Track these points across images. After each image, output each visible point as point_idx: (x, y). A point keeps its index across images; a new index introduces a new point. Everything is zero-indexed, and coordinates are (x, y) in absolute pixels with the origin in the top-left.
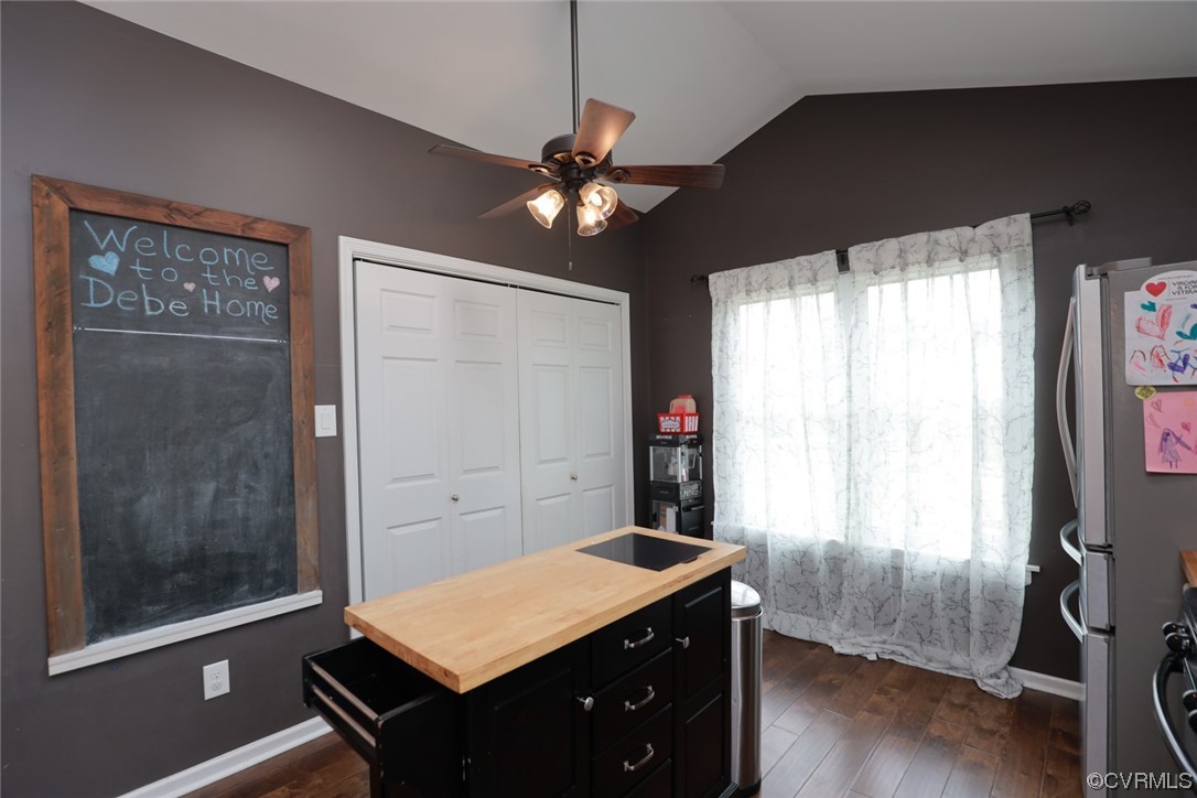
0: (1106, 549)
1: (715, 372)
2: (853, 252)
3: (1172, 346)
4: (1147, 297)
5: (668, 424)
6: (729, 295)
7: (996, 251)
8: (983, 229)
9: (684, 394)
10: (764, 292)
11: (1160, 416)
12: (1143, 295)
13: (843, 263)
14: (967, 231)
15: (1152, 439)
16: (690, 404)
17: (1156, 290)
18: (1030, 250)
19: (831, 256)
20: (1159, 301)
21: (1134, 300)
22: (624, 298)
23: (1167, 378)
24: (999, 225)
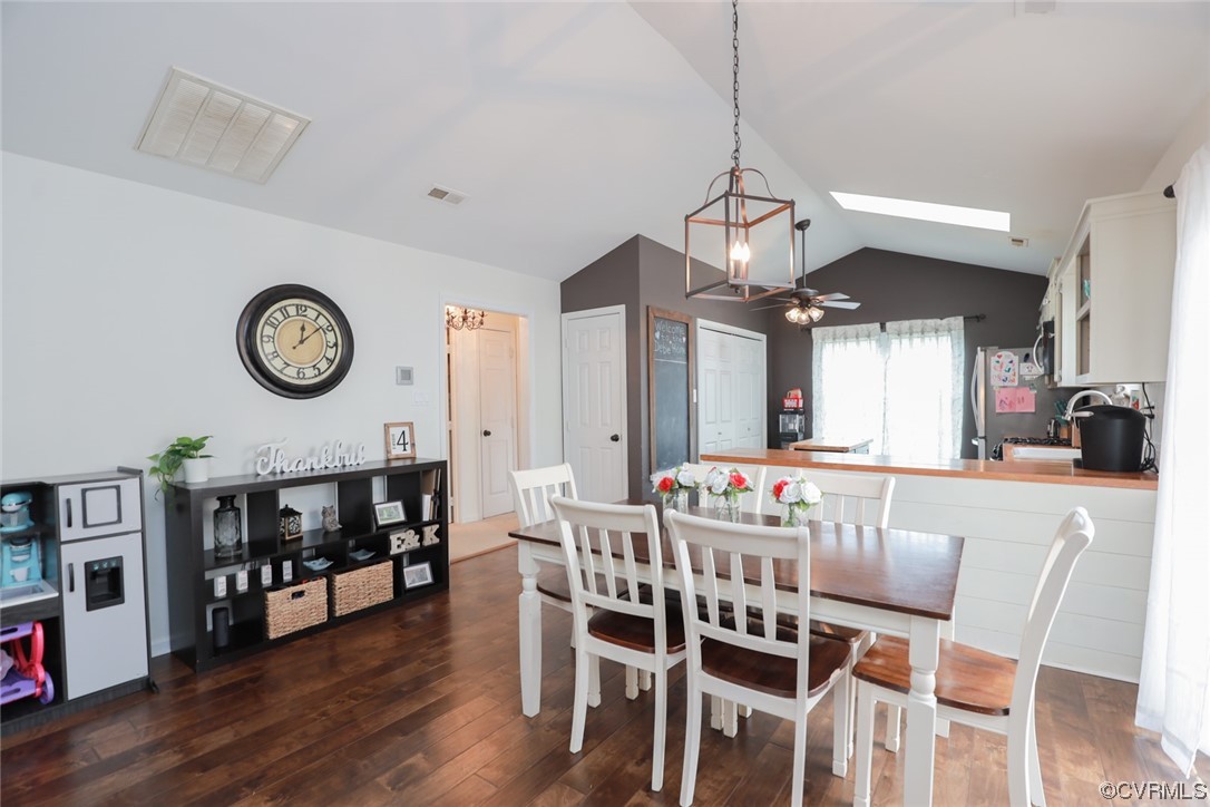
0: (985, 438)
1: (814, 377)
2: (888, 324)
3: (1004, 374)
4: (997, 359)
5: (789, 403)
6: (823, 339)
7: (950, 330)
8: (945, 321)
9: (796, 388)
10: (842, 339)
11: (999, 395)
12: (996, 358)
13: (883, 328)
14: (938, 321)
15: (998, 403)
16: (799, 393)
17: (999, 357)
18: (963, 332)
19: (878, 325)
20: (1000, 360)
21: (994, 359)
22: (764, 337)
23: (1002, 384)
24: (952, 319)
